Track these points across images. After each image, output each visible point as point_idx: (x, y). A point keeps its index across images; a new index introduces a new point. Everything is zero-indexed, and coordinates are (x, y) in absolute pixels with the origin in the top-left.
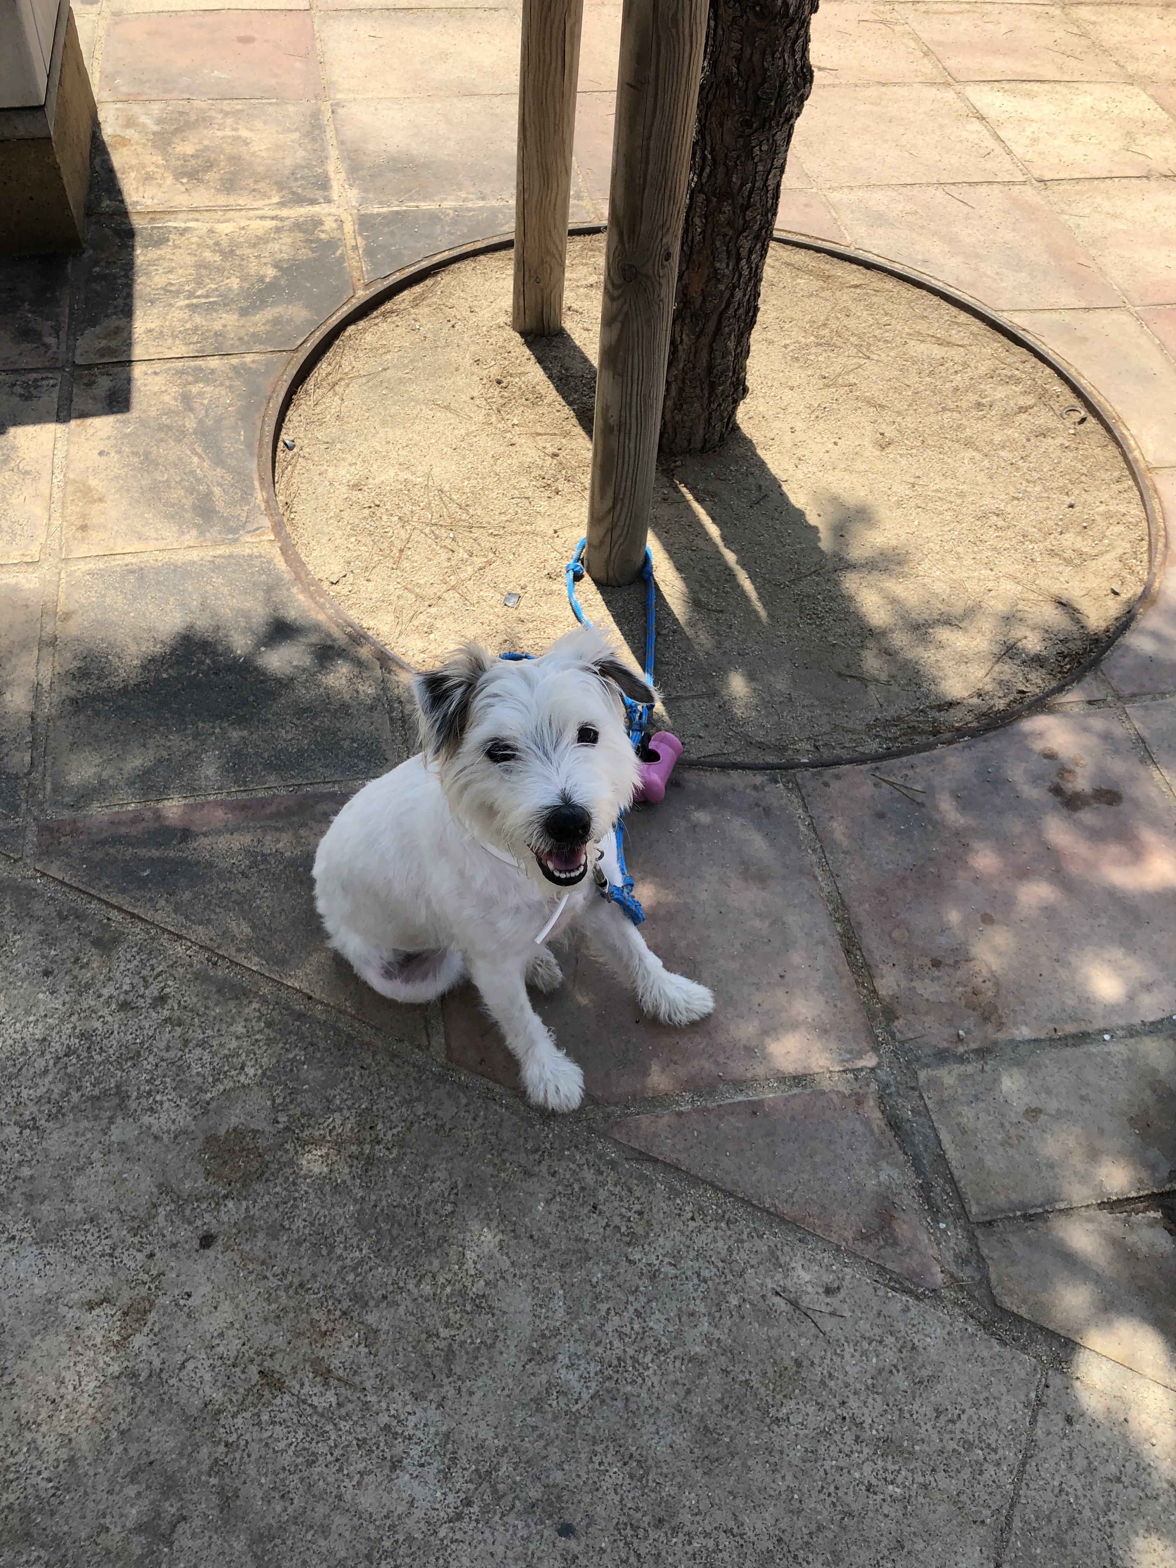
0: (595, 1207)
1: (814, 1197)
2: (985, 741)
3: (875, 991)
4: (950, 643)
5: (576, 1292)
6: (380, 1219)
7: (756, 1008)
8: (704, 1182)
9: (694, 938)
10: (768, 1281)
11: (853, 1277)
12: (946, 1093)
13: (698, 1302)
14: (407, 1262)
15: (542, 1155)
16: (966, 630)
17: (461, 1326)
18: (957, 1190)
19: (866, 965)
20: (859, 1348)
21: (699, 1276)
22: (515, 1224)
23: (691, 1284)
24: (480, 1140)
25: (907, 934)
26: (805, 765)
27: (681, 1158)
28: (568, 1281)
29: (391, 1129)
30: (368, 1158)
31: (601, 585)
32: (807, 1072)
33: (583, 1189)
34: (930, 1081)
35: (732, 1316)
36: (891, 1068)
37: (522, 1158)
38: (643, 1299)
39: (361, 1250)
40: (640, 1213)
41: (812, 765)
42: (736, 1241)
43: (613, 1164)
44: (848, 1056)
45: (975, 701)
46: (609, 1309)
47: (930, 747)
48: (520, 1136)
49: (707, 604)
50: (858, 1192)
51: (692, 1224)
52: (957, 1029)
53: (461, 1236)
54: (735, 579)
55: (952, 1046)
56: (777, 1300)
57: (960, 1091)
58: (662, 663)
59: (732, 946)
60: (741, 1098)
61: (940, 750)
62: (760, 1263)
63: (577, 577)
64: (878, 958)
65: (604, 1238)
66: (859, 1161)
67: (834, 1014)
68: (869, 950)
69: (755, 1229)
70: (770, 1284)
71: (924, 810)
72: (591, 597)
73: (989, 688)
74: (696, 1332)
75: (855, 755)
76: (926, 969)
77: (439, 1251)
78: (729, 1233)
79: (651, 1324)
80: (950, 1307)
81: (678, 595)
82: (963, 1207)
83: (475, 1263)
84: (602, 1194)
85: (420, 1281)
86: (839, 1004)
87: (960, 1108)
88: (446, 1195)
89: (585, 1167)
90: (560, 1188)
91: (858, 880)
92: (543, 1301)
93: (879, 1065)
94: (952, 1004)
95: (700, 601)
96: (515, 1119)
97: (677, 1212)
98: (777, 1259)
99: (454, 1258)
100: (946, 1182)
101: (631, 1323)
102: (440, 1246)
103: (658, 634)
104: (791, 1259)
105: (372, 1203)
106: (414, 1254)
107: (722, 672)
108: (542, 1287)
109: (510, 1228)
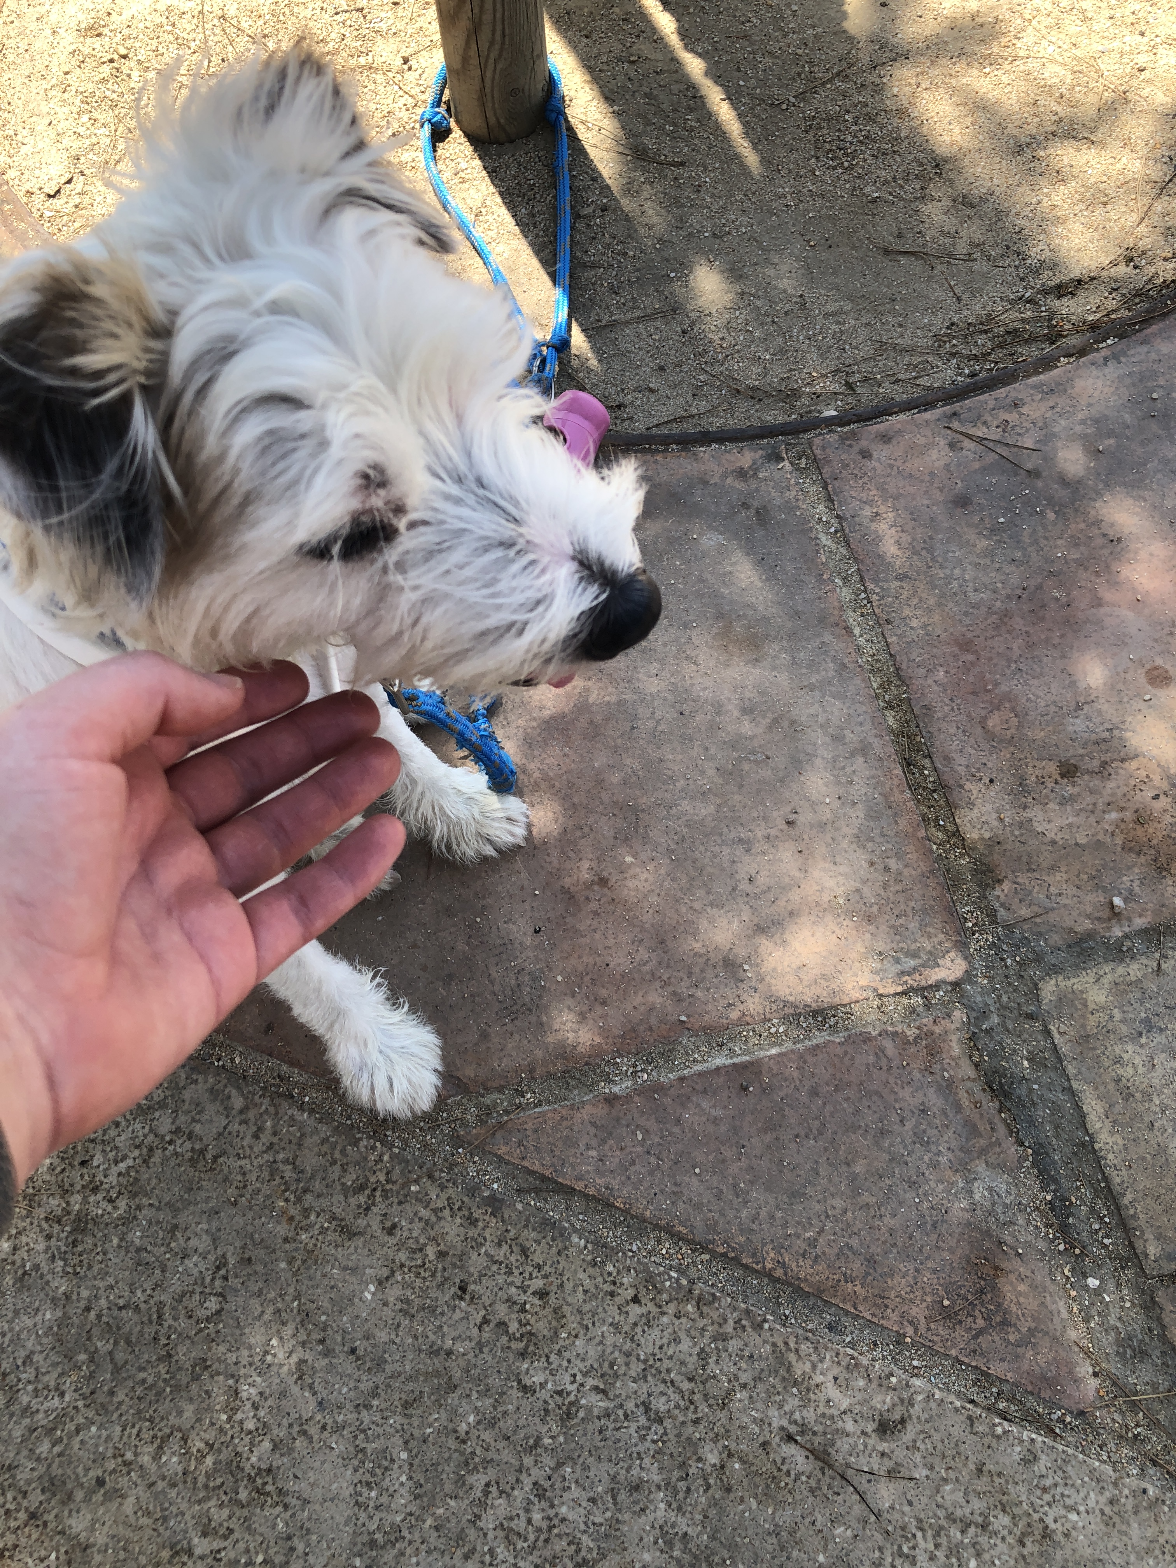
0: (463, 1289)
1: (854, 1242)
2: (1144, 342)
3: (957, 833)
4: (1076, 172)
5: (432, 1453)
6: (95, 1332)
7: (744, 886)
8: (657, 1227)
9: (636, 765)
10: (773, 1412)
11: (930, 1397)
12: (1092, 1021)
13: (647, 1461)
14: (139, 1412)
15: (372, 1196)
16: (1102, 145)
17: (231, 1531)
18: (1117, 1209)
19: (941, 786)
20: (943, 1541)
21: (647, 1410)
22: (324, 1330)
23: (633, 1426)
24: (266, 1174)
25: (1014, 721)
26: (830, 422)
27: (615, 1183)
28: (417, 1433)
29: (116, 1162)
30: (78, 1219)
31: (479, 143)
32: (837, 1001)
33: (442, 1255)
34: (1063, 1000)
35: (708, 1487)
36: (991, 979)
37: (337, 1204)
38: (548, 1461)
39: (62, 1394)
40: (542, 1294)
41: (841, 421)
42: (714, 1339)
43: (494, 1204)
44: (912, 963)
45: (1123, 270)
46: (487, 1485)
47: (1046, 364)
48: (334, 1162)
49: (658, 153)
50: (934, 1225)
51: (635, 1310)
52: (1110, 892)
53: (232, 1357)
54: (704, 104)
55: (1099, 926)
56: (788, 1449)
57: (1117, 1015)
58: (585, 266)
59: (702, 772)
60: (721, 1060)
61: (1064, 368)
62: (757, 1379)
63: (439, 135)
64: (961, 770)
65: (480, 1346)
66: (935, 1165)
67: (885, 887)
68: (946, 758)
69: (747, 1312)
70: (777, 1420)
71: (1040, 484)
72: (463, 165)
73: (1145, 243)
74: (644, 1521)
75: (917, 393)
76: (1050, 784)
77: (194, 1387)
78: (701, 1323)
79: (564, 1510)
80: (1111, 1446)
81: (609, 143)
82: (1131, 1245)
83: (255, 1407)
84: (476, 1262)
85: (160, 1447)
86: (893, 863)
87: (1118, 1049)
88: (208, 1280)
89: (447, 1212)
90: (402, 1256)
91: (924, 626)
92: (373, 1475)
93: (969, 977)
94: (1099, 845)
95: (645, 150)
96: (325, 1130)
97: (607, 1287)
98: (788, 1370)
99: (220, 1399)
100: (1096, 1194)
101: (527, 1511)
102: (196, 1378)
103: (577, 216)
104: (814, 1367)
105: (83, 1304)
106: (151, 1397)
107: (683, 268)
108: (370, 1447)
109: (316, 1336)
